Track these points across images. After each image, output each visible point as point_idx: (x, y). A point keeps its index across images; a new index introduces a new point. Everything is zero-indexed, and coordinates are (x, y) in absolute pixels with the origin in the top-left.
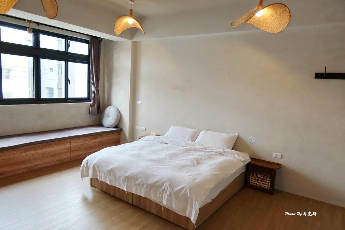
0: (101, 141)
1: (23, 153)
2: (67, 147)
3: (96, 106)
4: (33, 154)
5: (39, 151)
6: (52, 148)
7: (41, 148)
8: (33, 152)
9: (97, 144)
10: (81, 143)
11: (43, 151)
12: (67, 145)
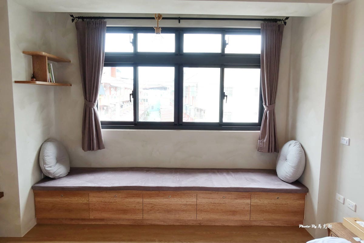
0: (258, 206)
1: (126, 199)
2: (190, 203)
3: (267, 139)
4: (138, 203)
5: (147, 200)
6: (167, 200)
7: (150, 196)
8: (140, 200)
9: (247, 208)
10: (217, 201)
11: (153, 202)
12: (191, 200)
